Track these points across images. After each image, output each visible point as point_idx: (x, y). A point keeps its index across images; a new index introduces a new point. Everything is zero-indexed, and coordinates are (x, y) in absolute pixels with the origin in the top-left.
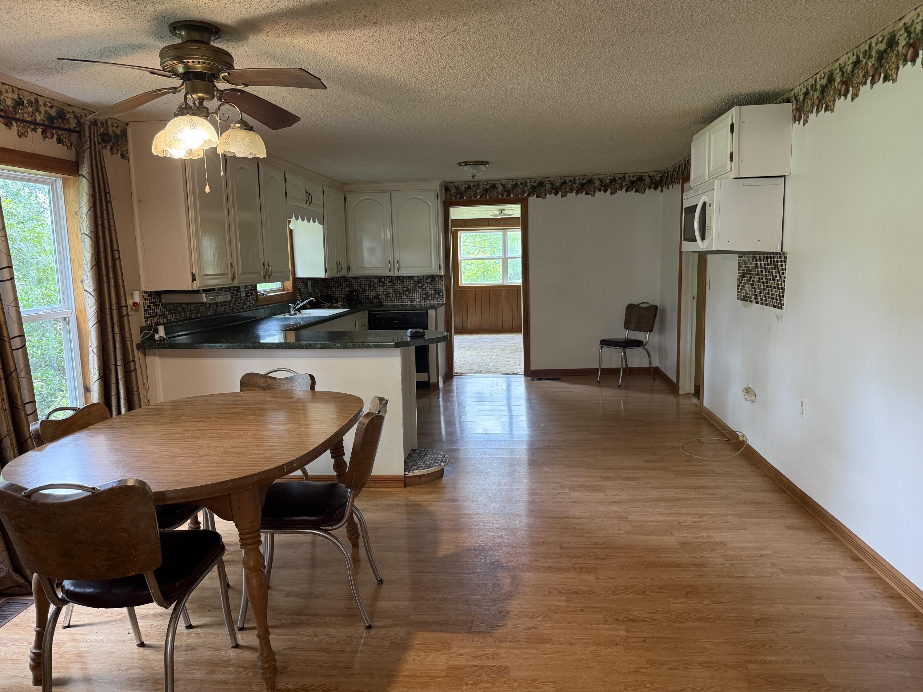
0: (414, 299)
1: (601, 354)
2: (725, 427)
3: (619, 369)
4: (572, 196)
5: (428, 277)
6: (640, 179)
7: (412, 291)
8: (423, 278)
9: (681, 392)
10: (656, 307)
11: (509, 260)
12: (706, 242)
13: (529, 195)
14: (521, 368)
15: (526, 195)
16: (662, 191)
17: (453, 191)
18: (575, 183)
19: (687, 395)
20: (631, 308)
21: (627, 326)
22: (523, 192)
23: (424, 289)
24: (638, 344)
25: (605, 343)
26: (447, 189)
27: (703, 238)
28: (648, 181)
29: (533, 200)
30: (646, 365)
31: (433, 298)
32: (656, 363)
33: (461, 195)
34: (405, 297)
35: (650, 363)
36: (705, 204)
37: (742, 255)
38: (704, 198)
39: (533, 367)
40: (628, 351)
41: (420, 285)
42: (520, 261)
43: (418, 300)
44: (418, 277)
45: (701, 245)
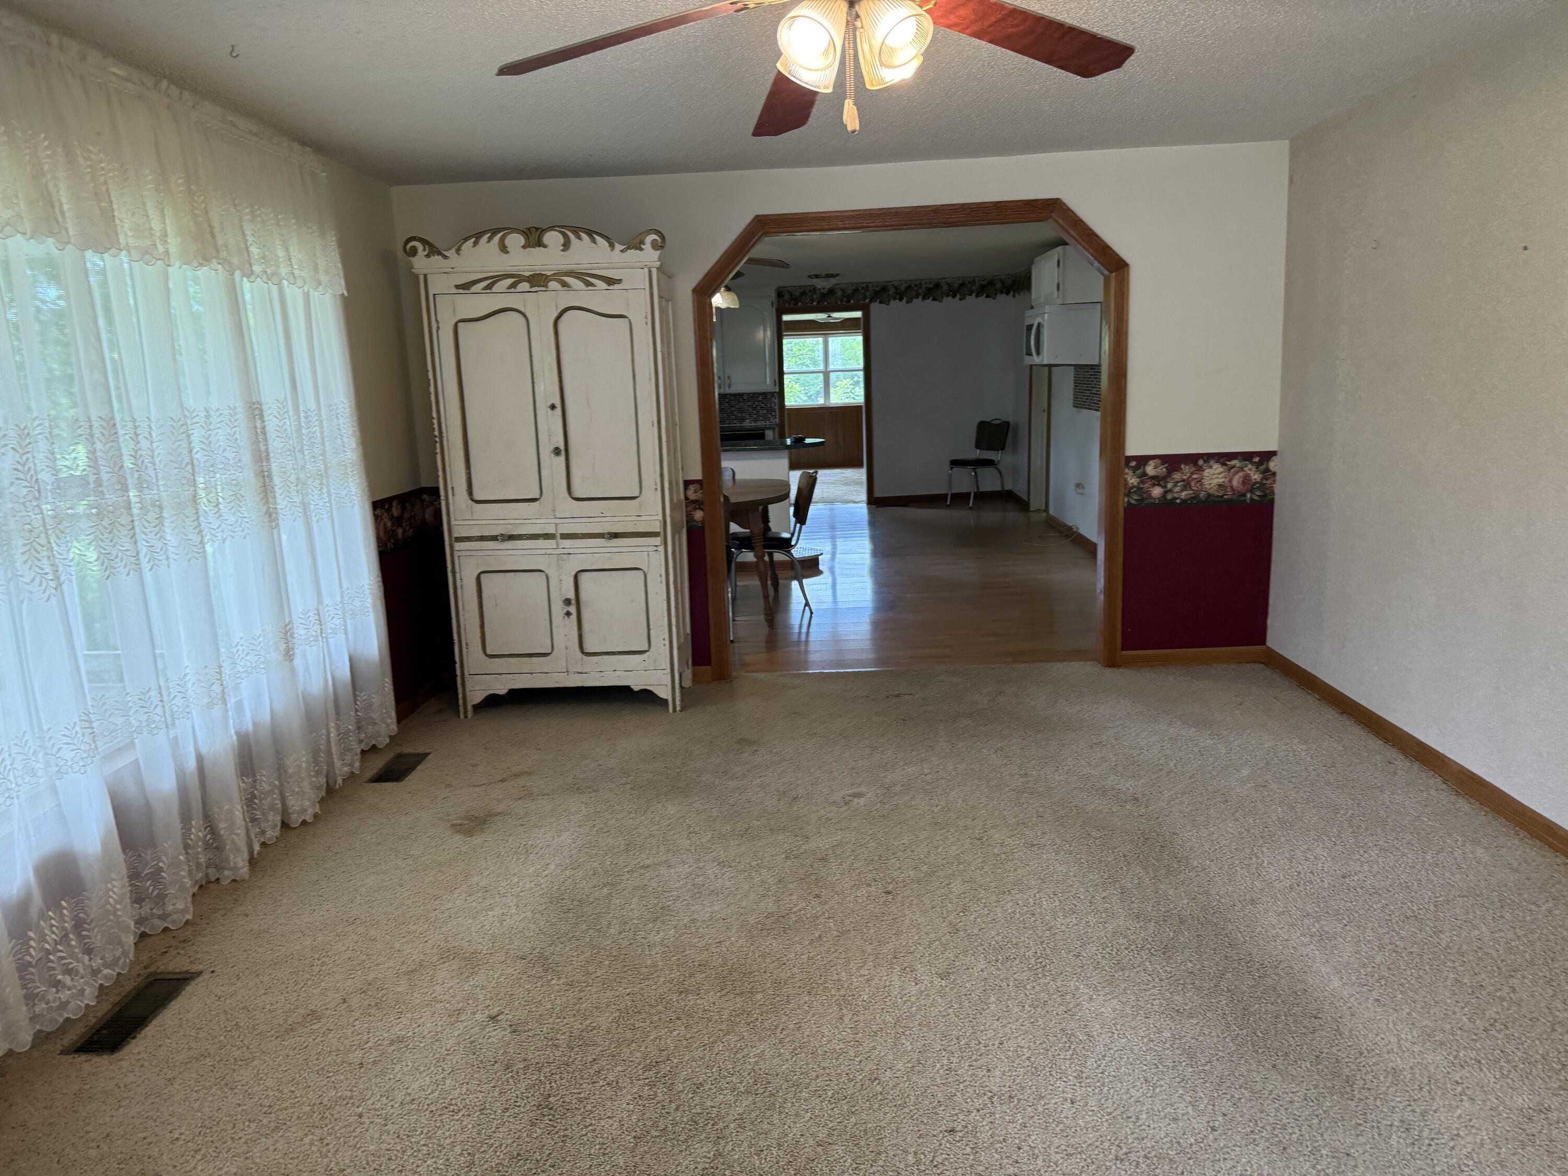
0: (743, 420)
1: (950, 475)
2: (1063, 525)
3: (969, 494)
4: (918, 302)
5: (759, 394)
6: (991, 283)
7: (741, 411)
8: (754, 396)
9: (1032, 509)
10: (1008, 423)
11: (831, 374)
12: (1041, 357)
13: (871, 301)
14: (863, 496)
15: (867, 301)
16: (1014, 296)
17: (787, 296)
18: (920, 288)
19: (1038, 511)
20: (983, 427)
21: (978, 446)
22: (865, 298)
23: (754, 409)
24: (989, 463)
25: (955, 463)
26: (780, 294)
27: (1038, 353)
28: (999, 285)
29: (875, 307)
30: (998, 488)
31: (766, 419)
32: (1008, 486)
33: (797, 300)
34: (733, 417)
35: (1002, 484)
36: (1039, 324)
37: (1076, 366)
38: (1039, 320)
39: (877, 494)
40: (979, 470)
41: (750, 404)
42: (861, 374)
43: (748, 421)
44: (749, 394)
45: (1036, 360)
